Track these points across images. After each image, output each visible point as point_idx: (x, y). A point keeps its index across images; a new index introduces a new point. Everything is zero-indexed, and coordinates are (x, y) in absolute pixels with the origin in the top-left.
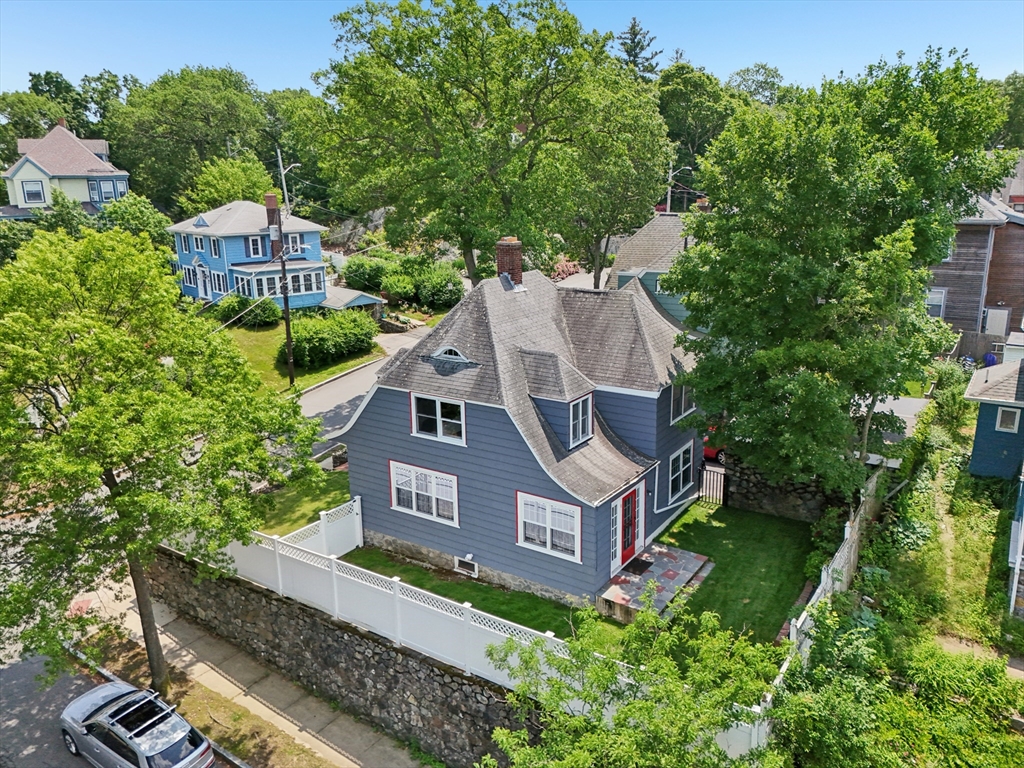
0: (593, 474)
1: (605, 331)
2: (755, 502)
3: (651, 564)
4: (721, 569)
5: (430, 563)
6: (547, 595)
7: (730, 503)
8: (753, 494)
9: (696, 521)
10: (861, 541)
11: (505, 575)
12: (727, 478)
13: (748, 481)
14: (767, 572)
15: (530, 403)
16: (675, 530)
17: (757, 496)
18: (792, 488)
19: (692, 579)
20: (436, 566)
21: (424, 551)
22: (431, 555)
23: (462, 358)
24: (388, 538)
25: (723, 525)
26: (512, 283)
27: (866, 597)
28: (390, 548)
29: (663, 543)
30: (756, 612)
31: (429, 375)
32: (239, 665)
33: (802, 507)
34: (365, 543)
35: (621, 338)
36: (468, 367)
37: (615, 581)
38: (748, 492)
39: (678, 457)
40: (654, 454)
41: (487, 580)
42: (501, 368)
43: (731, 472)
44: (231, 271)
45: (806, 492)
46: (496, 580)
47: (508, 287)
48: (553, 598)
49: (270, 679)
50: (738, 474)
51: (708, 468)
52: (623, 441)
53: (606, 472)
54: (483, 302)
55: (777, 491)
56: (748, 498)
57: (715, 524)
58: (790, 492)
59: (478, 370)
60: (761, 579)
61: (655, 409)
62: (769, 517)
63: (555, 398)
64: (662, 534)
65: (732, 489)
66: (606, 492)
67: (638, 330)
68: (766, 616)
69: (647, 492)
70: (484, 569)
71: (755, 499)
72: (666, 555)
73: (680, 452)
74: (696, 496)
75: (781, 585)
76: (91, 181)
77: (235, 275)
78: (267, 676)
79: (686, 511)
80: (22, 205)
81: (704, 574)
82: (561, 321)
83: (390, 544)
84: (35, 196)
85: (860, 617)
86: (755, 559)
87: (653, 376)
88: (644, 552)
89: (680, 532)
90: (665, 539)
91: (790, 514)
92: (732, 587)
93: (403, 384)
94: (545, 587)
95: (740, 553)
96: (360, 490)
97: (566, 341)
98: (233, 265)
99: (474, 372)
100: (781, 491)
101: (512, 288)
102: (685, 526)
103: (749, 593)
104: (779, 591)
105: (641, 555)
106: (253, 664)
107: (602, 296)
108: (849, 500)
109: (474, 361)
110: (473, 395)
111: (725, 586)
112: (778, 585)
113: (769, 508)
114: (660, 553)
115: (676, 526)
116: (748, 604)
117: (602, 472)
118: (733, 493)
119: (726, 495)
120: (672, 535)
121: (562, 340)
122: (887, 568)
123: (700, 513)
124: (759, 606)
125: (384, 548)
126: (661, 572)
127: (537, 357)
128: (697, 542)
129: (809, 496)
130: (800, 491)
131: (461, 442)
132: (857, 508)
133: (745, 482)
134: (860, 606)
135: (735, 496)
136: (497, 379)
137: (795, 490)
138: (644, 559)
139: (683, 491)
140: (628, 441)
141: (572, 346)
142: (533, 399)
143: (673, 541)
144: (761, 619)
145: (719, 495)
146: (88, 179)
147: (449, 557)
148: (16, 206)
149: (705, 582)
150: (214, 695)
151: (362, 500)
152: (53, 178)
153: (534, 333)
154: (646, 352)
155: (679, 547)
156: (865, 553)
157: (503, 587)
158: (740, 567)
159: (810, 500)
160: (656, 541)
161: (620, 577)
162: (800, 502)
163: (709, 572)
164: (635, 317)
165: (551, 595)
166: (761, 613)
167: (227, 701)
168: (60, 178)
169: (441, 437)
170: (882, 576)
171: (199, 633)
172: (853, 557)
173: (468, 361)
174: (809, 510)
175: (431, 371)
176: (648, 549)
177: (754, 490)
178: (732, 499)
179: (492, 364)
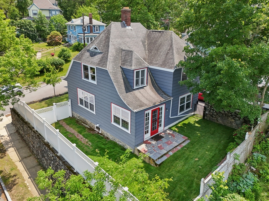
0: (140, 99)
1: (160, 46)
2: (215, 118)
3: (163, 137)
4: (192, 144)
5: (88, 125)
6: (120, 144)
7: (205, 118)
8: (215, 115)
9: (189, 123)
10: (255, 141)
11: (108, 134)
12: (205, 108)
13: (213, 110)
14: (211, 148)
15: (120, 69)
16: (179, 125)
17: (216, 117)
18: (231, 115)
19: (178, 146)
20: (90, 127)
21: (87, 121)
22: (89, 123)
23: (98, 51)
24: (78, 115)
25: (199, 126)
26: (126, 25)
27: (252, 167)
28: (79, 119)
29: (172, 130)
30: (199, 165)
31: (88, 57)
32: (24, 151)
33: (234, 123)
34: (72, 116)
35: (165, 48)
36: (99, 54)
37: (146, 142)
38: (213, 114)
39: (184, 98)
40: (171, 95)
41: (103, 134)
42: (110, 54)
43: (207, 106)
44: (78, 35)
45: (236, 117)
46: (106, 135)
47: (124, 26)
48: (122, 145)
49: (31, 157)
50: (210, 107)
51: (199, 103)
52: (160, 89)
53: (147, 99)
54: (110, 30)
55: (224, 115)
56: (213, 117)
57: (197, 125)
58: (230, 116)
59: (102, 55)
60: (207, 151)
61: (172, 76)
62: (220, 125)
63: (129, 68)
64: (173, 126)
65: (207, 112)
66: (142, 107)
67: (171, 46)
68: (203, 168)
69: (166, 109)
70: (103, 130)
71: (215, 117)
72: (171, 134)
73: (186, 96)
74: (193, 113)
75: (215, 155)
76: (50, 11)
77: (79, 37)
78: (30, 156)
79: (187, 118)
80: (32, 17)
81: (184, 145)
82: (145, 42)
83: (79, 117)
84: (35, 14)
85: (246, 177)
86: (208, 141)
87: (173, 63)
88: (163, 132)
89: (181, 126)
90: (174, 128)
91: (229, 125)
92: (193, 152)
93: (80, 59)
94: (120, 141)
95: (202, 138)
96: (71, 98)
97: (145, 50)
98: (78, 33)
99: (100, 56)
100: (226, 115)
101: (125, 27)
102: (184, 124)
103: (199, 156)
104: (213, 157)
105: (161, 133)
106: (28, 151)
107: (161, 33)
108: (253, 122)
109: (102, 51)
110: (98, 64)
111: (190, 151)
112: (213, 154)
113: (220, 121)
114: (169, 133)
115: (180, 124)
116: (197, 161)
117: (145, 99)
118: (207, 114)
119: (204, 115)
120: (177, 127)
121: (143, 49)
122: (265, 155)
123: (192, 120)
124: (201, 163)
125: (77, 118)
126: (166, 141)
127: (126, 52)
128: (186, 131)
129: (237, 119)
130: (234, 116)
131: (95, 83)
132: (255, 126)
133: (212, 110)
134: (247, 172)
135: (208, 115)
136: (107, 59)
137: (232, 116)
138: (161, 135)
139: (185, 111)
140: (162, 89)
141: (147, 51)
142: (122, 68)
143: (176, 129)
144: (200, 169)
145: (202, 114)
146: (49, 10)
147: (94, 125)
148: (31, 17)
149: (182, 148)
150: (10, 160)
151: (71, 101)
152: (40, 9)
153: (131, 44)
154: (173, 54)
155: (178, 132)
156: (256, 146)
157: (107, 138)
158: (200, 144)
159: (237, 120)
160: (170, 129)
161: (148, 141)
162: (233, 120)
163: (186, 144)
164: (172, 41)
165: (121, 144)
166: (201, 166)
167: (13, 163)
168: (42, 10)
169: (90, 80)
170: (262, 158)
171: (19, 138)
172: (250, 148)
173: (100, 51)
174: (237, 124)
175: (88, 55)
176: (165, 131)
177: (215, 114)
178: (207, 116)
179: (107, 53)
